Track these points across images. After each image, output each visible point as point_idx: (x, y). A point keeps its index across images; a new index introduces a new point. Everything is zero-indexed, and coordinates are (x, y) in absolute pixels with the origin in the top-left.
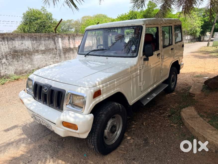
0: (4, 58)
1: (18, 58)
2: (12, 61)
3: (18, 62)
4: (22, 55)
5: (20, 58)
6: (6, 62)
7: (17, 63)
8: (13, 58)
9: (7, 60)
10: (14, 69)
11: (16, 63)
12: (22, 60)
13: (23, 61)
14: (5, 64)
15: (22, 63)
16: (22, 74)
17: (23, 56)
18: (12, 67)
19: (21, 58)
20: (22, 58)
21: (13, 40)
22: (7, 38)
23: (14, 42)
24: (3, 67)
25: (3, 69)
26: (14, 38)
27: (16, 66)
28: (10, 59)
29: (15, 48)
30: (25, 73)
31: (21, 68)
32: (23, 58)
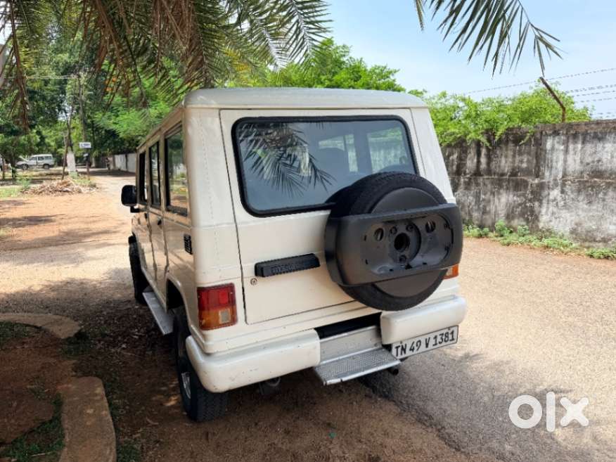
0: (556, 185)
1: (592, 193)
2: (573, 199)
3: (590, 203)
4: (609, 188)
5: (599, 193)
6: (559, 198)
7: (585, 206)
8: (579, 191)
9: (563, 192)
10: (573, 223)
11: (583, 205)
12: (604, 200)
13: (606, 205)
14: (555, 203)
15: (600, 209)
16: (591, 242)
17: (610, 190)
18: (568, 215)
19: (601, 195)
20: (605, 194)
21: (600, 139)
22: (585, 134)
23: (600, 145)
24: (548, 208)
25: (546, 213)
26: (606, 133)
27: (580, 212)
28: (569, 193)
29: (600, 163)
30: (600, 242)
31: (592, 225)
32: (606, 197)
